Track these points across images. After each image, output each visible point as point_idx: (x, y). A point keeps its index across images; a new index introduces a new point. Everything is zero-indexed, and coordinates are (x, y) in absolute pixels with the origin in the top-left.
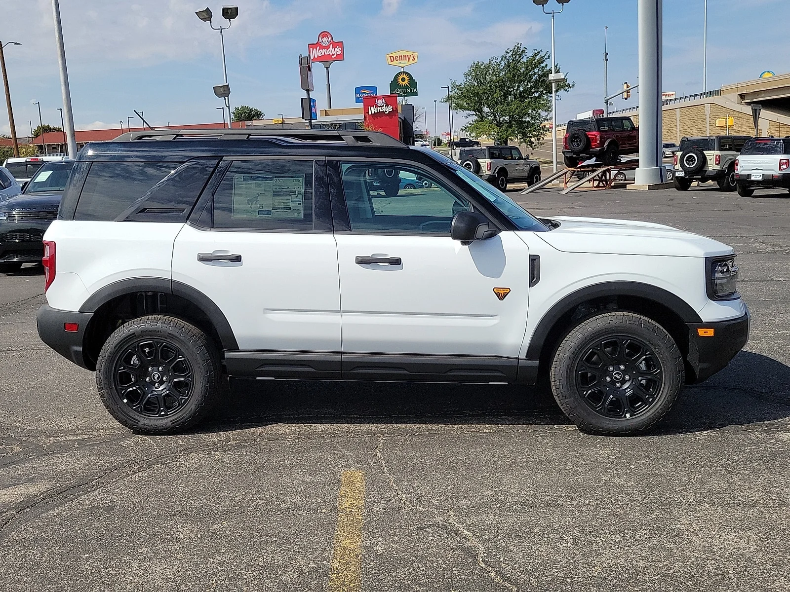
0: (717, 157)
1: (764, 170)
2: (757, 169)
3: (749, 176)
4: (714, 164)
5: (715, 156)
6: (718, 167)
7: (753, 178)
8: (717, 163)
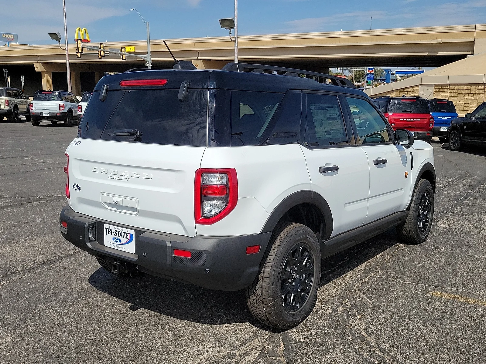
0: (7, 101)
1: (51, 110)
2: (46, 109)
3: (41, 113)
4: (5, 105)
5: (5, 100)
6: (8, 108)
7: (44, 115)
8: (7, 105)
